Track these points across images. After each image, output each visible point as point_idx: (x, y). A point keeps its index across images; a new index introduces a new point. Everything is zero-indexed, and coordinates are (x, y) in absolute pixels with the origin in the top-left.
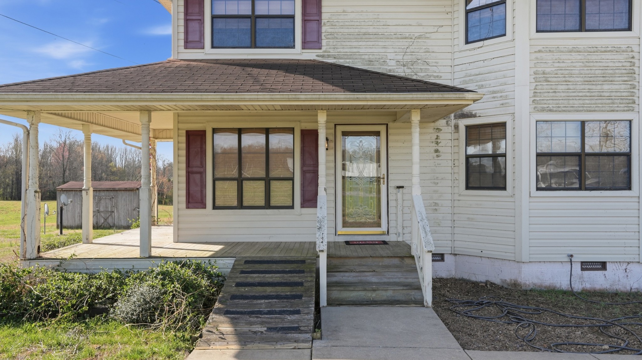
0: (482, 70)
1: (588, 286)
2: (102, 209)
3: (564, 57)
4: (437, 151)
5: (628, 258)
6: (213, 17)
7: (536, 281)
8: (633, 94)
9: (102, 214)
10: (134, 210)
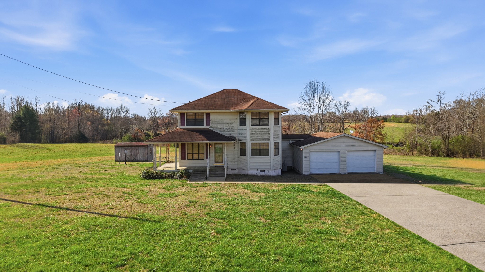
0: (242, 131)
1: (261, 175)
2: (133, 154)
3: (256, 130)
4: (234, 147)
5: (268, 169)
6: (187, 119)
7: (251, 174)
8: (269, 138)
9: (133, 156)
10: (146, 154)
